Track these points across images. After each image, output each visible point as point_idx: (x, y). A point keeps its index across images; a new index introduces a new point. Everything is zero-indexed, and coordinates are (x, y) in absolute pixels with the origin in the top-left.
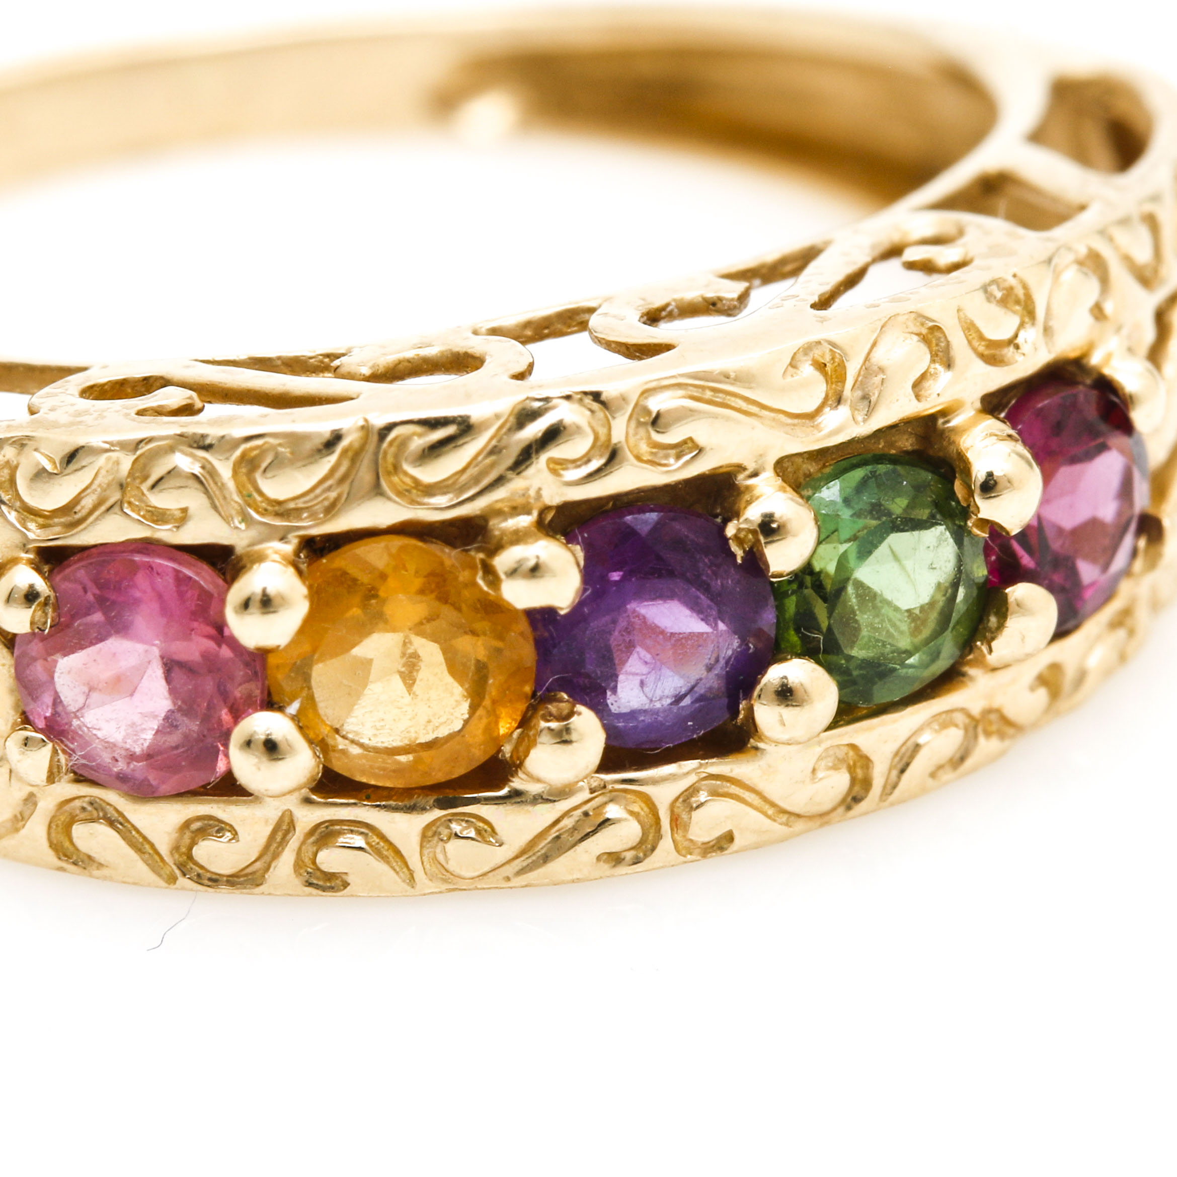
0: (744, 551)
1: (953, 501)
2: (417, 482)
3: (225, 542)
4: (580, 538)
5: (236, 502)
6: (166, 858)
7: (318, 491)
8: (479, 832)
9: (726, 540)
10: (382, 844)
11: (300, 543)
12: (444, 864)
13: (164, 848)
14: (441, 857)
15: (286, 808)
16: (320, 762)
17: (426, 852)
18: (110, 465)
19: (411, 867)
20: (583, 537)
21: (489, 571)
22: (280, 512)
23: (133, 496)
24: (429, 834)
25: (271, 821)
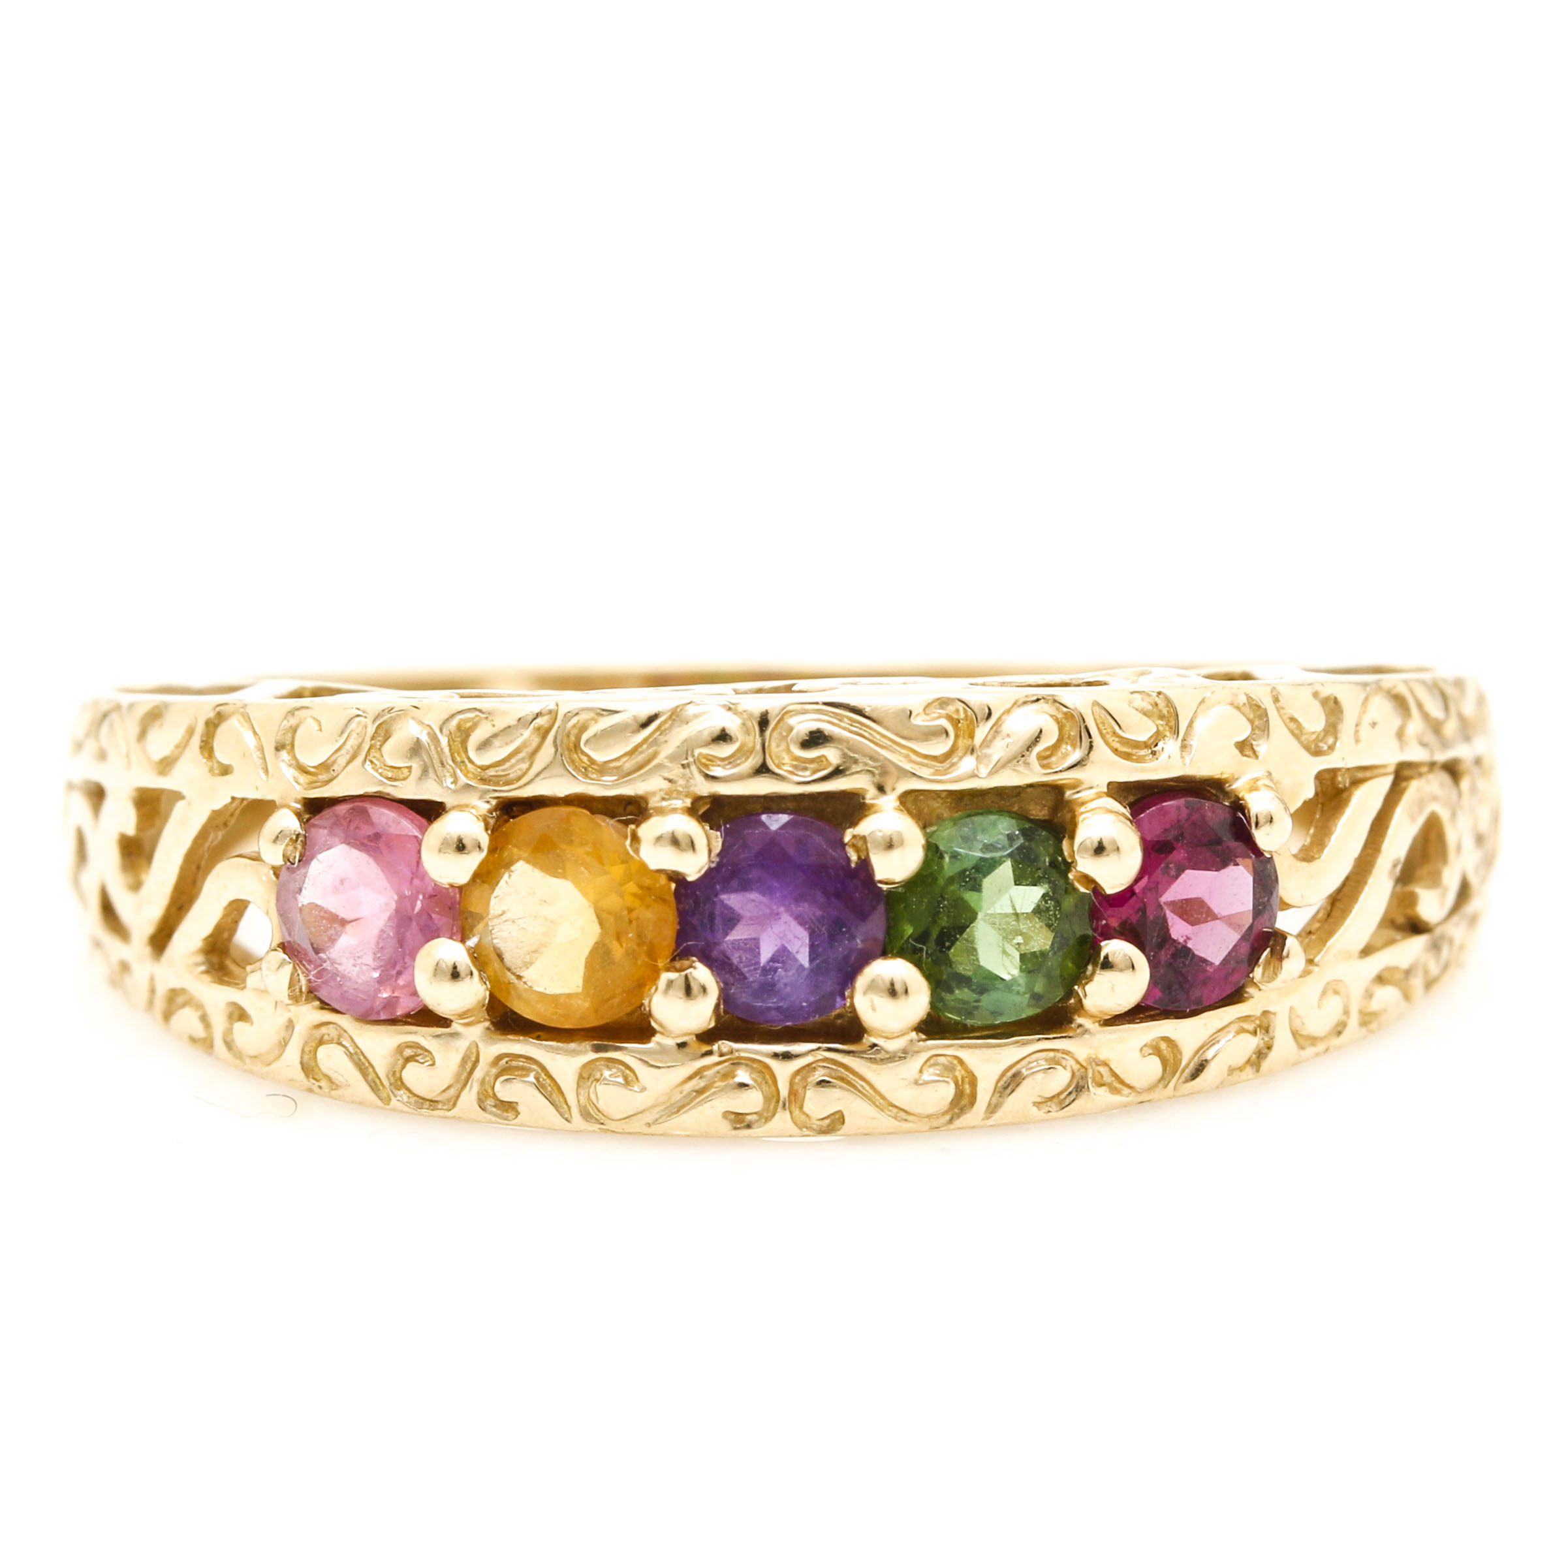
0: (859, 858)
1: (1060, 856)
2: (592, 761)
3: (439, 800)
4: (723, 828)
5: (450, 766)
6: (383, 1081)
7: (513, 761)
8: (626, 1078)
9: (844, 845)
10: (548, 1081)
11: (497, 805)
12: (596, 1104)
13: (382, 1071)
14: (593, 1097)
15: (473, 1039)
16: (487, 989)
17: (582, 1092)
18: (360, 729)
19: (569, 1104)
20: (726, 829)
21: (635, 838)
22: (484, 778)
23: (374, 757)
24: (586, 1076)
25: (460, 1050)
